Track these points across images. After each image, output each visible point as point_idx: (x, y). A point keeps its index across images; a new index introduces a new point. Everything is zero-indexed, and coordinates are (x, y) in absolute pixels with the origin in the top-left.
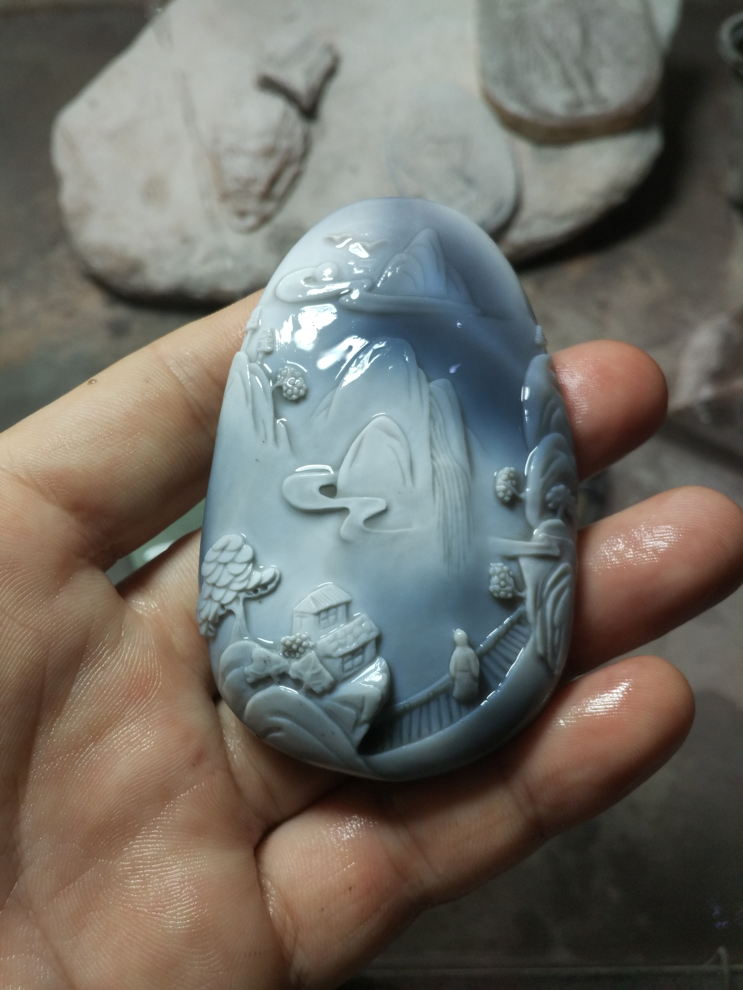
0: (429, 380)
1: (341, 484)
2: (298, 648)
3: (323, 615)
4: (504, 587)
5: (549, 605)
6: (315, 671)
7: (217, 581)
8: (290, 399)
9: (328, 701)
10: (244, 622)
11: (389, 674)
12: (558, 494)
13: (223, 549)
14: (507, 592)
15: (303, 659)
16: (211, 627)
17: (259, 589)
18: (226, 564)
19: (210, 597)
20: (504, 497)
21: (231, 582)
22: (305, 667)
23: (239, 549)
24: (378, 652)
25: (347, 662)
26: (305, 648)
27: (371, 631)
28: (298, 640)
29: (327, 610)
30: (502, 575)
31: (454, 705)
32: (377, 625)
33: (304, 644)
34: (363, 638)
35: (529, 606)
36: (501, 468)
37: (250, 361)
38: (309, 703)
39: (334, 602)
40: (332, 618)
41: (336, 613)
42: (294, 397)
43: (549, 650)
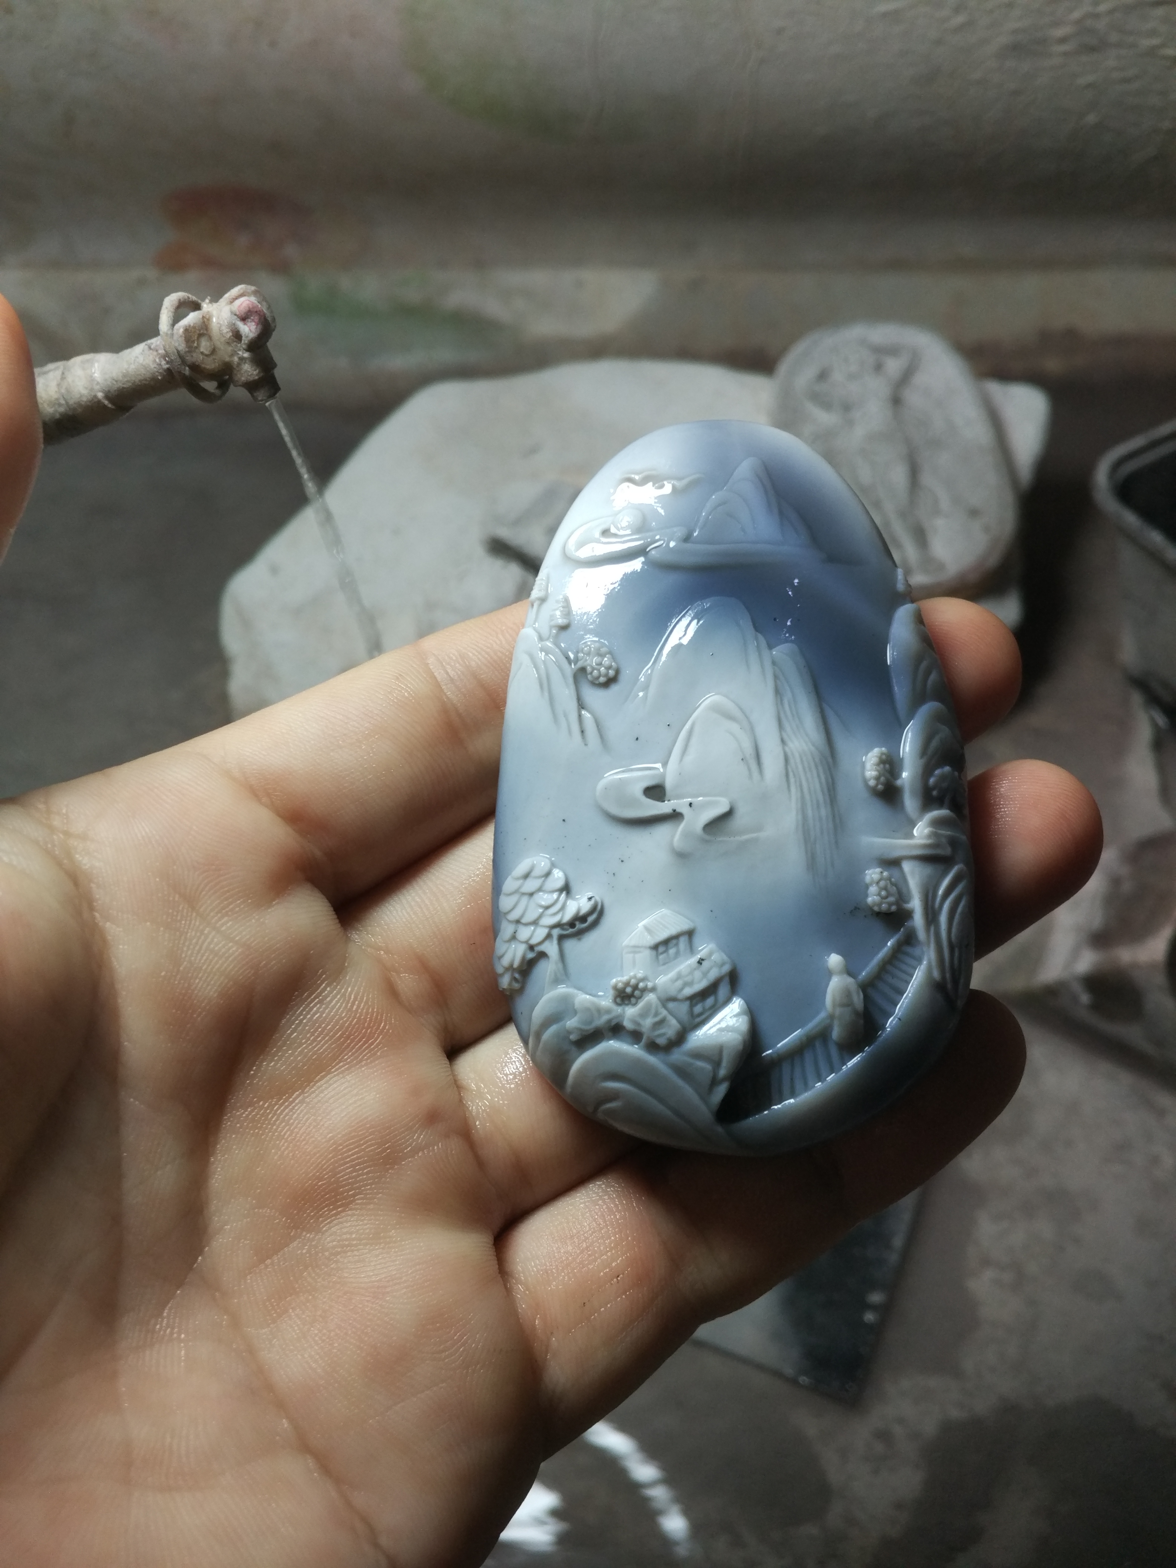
0: (770, 647)
1: (669, 785)
2: (633, 992)
3: (661, 949)
4: (886, 897)
5: (943, 918)
6: (657, 1019)
7: (522, 916)
8: (597, 682)
9: (677, 1056)
10: (560, 965)
11: (749, 1015)
12: (943, 778)
13: (526, 876)
14: (890, 904)
15: (641, 1004)
16: (517, 976)
17: (577, 923)
18: (531, 895)
19: (514, 938)
20: (877, 785)
21: (540, 916)
22: (644, 1014)
23: (548, 874)
24: (734, 991)
25: (696, 1004)
26: (644, 990)
27: (723, 964)
28: (633, 982)
29: (666, 942)
30: (882, 883)
31: (834, 1051)
32: (729, 957)
33: (641, 985)
34: (714, 974)
35: (918, 920)
36: (870, 749)
37: (541, 639)
38: (652, 1060)
39: (673, 931)
40: (672, 951)
41: (677, 945)
42: (602, 680)
43: (948, 975)
